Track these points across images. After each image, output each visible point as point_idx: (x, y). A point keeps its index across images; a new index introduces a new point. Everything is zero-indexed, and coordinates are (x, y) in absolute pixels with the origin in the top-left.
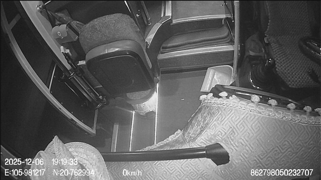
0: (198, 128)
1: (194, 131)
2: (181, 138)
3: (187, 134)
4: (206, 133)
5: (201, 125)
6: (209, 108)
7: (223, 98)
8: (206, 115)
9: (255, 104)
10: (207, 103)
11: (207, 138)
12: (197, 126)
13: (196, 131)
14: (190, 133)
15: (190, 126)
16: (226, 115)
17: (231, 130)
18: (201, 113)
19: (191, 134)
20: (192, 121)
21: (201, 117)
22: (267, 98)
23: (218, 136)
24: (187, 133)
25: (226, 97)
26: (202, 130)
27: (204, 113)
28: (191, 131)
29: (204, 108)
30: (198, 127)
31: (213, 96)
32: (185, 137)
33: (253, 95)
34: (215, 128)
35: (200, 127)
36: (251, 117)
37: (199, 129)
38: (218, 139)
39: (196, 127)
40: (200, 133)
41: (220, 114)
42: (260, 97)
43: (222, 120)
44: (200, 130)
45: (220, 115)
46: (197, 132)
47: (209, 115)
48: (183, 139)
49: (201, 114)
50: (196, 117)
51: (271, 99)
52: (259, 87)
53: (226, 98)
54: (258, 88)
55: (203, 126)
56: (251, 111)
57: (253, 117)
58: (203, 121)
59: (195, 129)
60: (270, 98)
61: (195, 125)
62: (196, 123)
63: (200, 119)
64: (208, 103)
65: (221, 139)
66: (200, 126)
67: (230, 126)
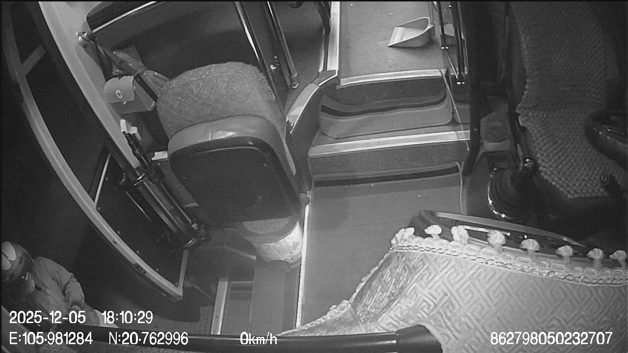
0: (384, 297)
1: (375, 301)
2: (349, 315)
3: (362, 307)
4: (398, 305)
5: (389, 290)
6: (404, 258)
7: (433, 236)
8: (400, 270)
9: (496, 249)
10: (401, 248)
11: (400, 316)
12: (380, 293)
13: (378, 302)
14: (367, 306)
15: (369, 292)
16: (439, 270)
17: (446, 298)
18: (390, 267)
19: (369, 308)
20: (372, 282)
21: (390, 275)
22: (521, 237)
23: (422, 309)
24: (362, 305)
25: (439, 235)
26: (392, 300)
27: (397, 267)
28: (370, 302)
29: (396, 257)
30: (384, 295)
31: (414, 234)
32: (357, 313)
33: (492, 232)
34: (415, 296)
35: (388, 295)
36: (487, 274)
37: (386, 298)
38: (421, 316)
39: (379, 295)
40: (388, 306)
41: (427, 268)
42: (506, 235)
43: (430, 278)
44: (387, 301)
45: (426, 271)
46: (382, 304)
47: (405, 270)
48: (353, 316)
49: (390, 270)
50: (380, 273)
51: (527, 239)
52: (505, 214)
53: (438, 237)
54: (503, 216)
55: (393, 291)
56: (487, 263)
57: (490, 275)
58: (394, 284)
59: (378, 297)
60: (526, 237)
61: (377, 291)
62: (380, 287)
63: (389, 277)
64: (404, 247)
65: (426, 316)
66: (387, 292)
67: (444, 292)
